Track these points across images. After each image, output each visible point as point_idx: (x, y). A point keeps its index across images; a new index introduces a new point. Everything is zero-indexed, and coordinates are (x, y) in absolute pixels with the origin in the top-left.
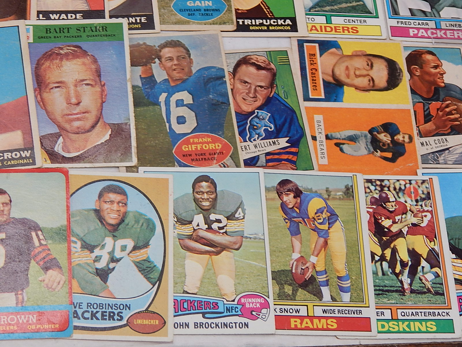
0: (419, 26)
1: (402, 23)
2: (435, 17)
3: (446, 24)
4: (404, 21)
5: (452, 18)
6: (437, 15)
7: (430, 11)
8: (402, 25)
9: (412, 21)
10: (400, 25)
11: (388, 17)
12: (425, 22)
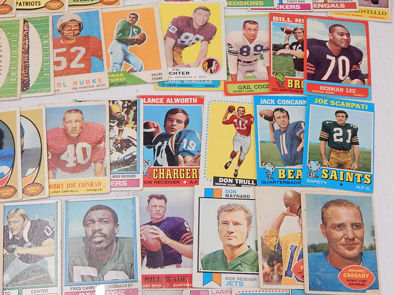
0: (87, 290)
1: (74, 288)
2: (100, 281)
3: (107, 286)
4: (75, 287)
5: (112, 280)
6: (101, 278)
7: (96, 275)
8: (74, 291)
9: (82, 286)
10: (72, 291)
11: (64, 285)
12: (91, 286)
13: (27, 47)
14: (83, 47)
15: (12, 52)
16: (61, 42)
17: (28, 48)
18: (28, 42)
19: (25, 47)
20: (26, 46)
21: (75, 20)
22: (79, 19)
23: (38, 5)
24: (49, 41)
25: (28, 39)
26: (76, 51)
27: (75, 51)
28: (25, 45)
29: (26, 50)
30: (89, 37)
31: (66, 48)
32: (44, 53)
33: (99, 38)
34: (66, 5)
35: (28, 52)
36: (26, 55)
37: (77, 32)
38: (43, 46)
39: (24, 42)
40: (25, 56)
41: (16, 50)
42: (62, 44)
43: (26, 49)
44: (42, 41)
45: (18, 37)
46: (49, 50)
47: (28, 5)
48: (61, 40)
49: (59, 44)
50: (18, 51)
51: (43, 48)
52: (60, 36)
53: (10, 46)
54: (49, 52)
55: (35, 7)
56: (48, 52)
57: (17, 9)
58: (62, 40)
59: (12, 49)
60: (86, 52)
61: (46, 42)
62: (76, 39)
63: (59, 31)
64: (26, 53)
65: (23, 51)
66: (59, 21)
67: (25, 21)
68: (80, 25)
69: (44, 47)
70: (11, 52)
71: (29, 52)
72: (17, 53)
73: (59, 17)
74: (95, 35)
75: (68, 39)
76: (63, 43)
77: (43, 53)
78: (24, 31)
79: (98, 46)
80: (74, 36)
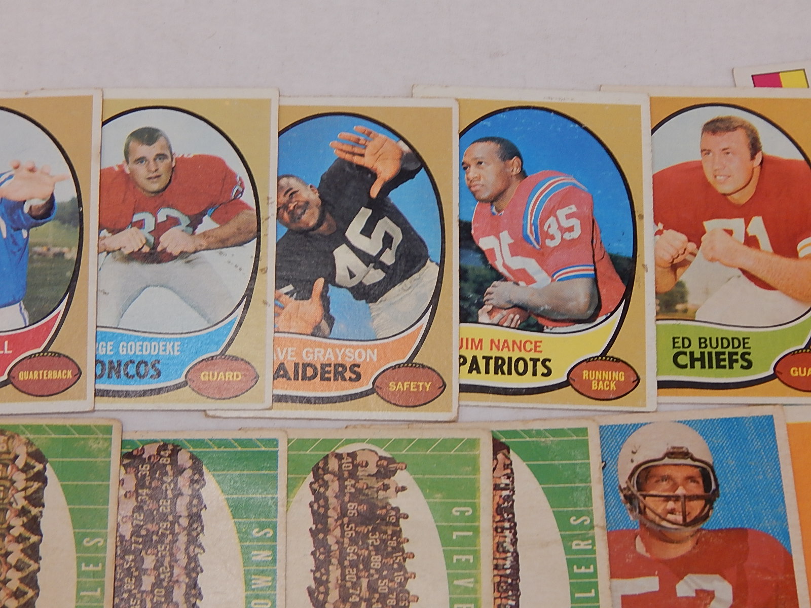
13: (508, 564)
14: (725, 577)
15: (456, 582)
16: (640, 547)
17: (516, 567)
18: (514, 542)
19: (501, 562)
20: (505, 559)
21: (686, 455)
22: (700, 449)
23: (543, 375)
24: (593, 544)
25: (513, 528)
26: (697, 591)
27: (694, 595)
28: (503, 556)
29: (507, 576)
30: (741, 534)
31: (657, 579)
32: (577, 595)
33: (780, 539)
34: (650, 380)
35: (515, 587)
36: (507, 598)
37: (696, 507)
38: (570, 563)
39: (497, 540)
40: (504, 601)
41: (469, 576)
42: (640, 557)
43: (508, 572)
44: (566, 540)
45: (474, 517)
46: (595, 586)
47: (503, 373)
48: (638, 539)
49: (629, 558)
50: (476, 582)
51: (572, 575)
52: (632, 520)
53: (448, 556)
54: (597, 592)
55: (528, 381)
56: (593, 594)
57: (464, 388)
58: (642, 539)
59: (455, 571)
60: (734, 599)
61: (583, 545)
62: (695, 539)
63: (629, 499)
64: (506, 591)
65: (498, 579)
66: (626, 451)
67: (499, 447)
68: (706, 475)
69: (575, 570)
70: (450, 583)
71: (521, 585)
72: (474, 591)
73: (625, 431)
74: (767, 525)
75: (663, 536)
76: (648, 555)
77: (572, 594)
78: (496, 487)
79: (781, 578)
80: (686, 524)
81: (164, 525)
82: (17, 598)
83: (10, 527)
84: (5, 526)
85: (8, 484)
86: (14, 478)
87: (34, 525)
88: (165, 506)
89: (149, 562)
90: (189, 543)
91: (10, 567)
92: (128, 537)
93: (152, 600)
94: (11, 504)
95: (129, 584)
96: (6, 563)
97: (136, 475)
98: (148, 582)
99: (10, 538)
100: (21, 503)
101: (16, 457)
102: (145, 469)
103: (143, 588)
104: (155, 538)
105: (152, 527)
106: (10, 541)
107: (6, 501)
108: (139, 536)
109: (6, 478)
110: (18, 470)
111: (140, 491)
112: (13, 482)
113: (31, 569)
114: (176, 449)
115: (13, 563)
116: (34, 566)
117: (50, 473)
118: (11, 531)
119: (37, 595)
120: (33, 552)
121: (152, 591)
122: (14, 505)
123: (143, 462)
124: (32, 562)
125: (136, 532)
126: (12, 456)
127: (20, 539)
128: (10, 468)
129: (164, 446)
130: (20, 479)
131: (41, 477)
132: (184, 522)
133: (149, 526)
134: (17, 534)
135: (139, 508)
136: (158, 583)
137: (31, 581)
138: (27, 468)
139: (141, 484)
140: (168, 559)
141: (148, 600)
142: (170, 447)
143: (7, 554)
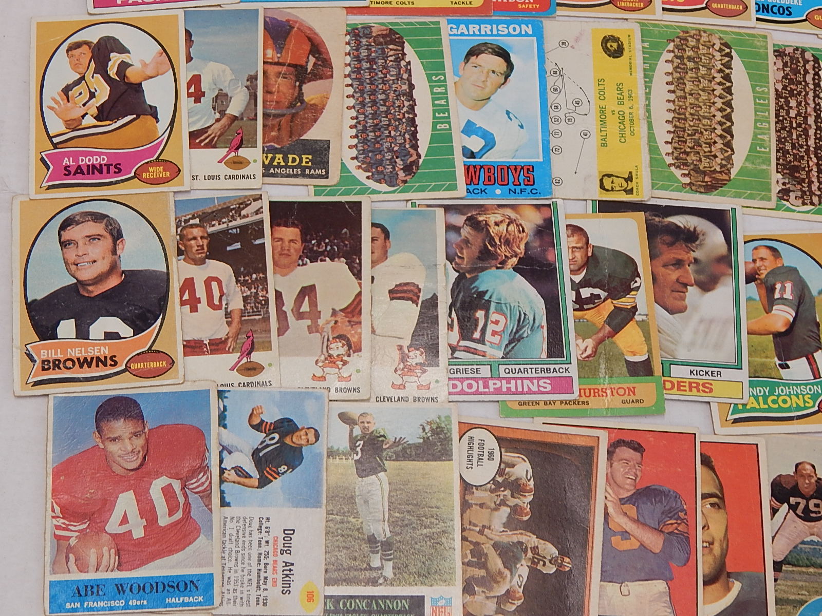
81: (800, 86)
82: (721, 112)
83: (714, 78)
84: (711, 76)
85: (711, 57)
86: (714, 54)
87: (727, 78)
88: (800, 78)
89: (793, 103)
90: (814, 97)
91: (716, 96)
92: (780, 90)
93: (796, 122)
94: (714, 66)
95: (783, 113)
96: (714, 94)
97: (783, 61)
98: (793, 113)
99: (715, 83)
100: (720, 67)
101: (714, 44)
102: (787, 59)
103: (790, 115)
104: (795, 92)
105: (793, 87)
106: (715, 84)
107: (711, 65)
108: (787, 90)
109: (710, 54)
110: (716, 50)
111: (785, 69)
112: (714, 56)
113: (728, 99)
114: (803, 51)
115: (718, 95)
116: (729, 97)
117: (734, 53)
118: (715, 79)
119: (733, 111)
120: (729, 90)
121: (796, 118)
122: (716, 67)
123: (786, 55)
124: (728, 95)
125: (785, 88)
126: (712, 44)
127: (720, 84)
128: (711, 49)
129: (797, 49)
130: (718, 55)
131: (729, 55)
132: (812, 87)
133: (792, 86)
134: (718, 81)
135: (785, 77)
136: (799, 114)
137: (729, 104)
138: (720, 50)
139: (785, 65)
140: (803, 103)
141: (794, 122)
142: (800, 50)
143: (714, 90)
